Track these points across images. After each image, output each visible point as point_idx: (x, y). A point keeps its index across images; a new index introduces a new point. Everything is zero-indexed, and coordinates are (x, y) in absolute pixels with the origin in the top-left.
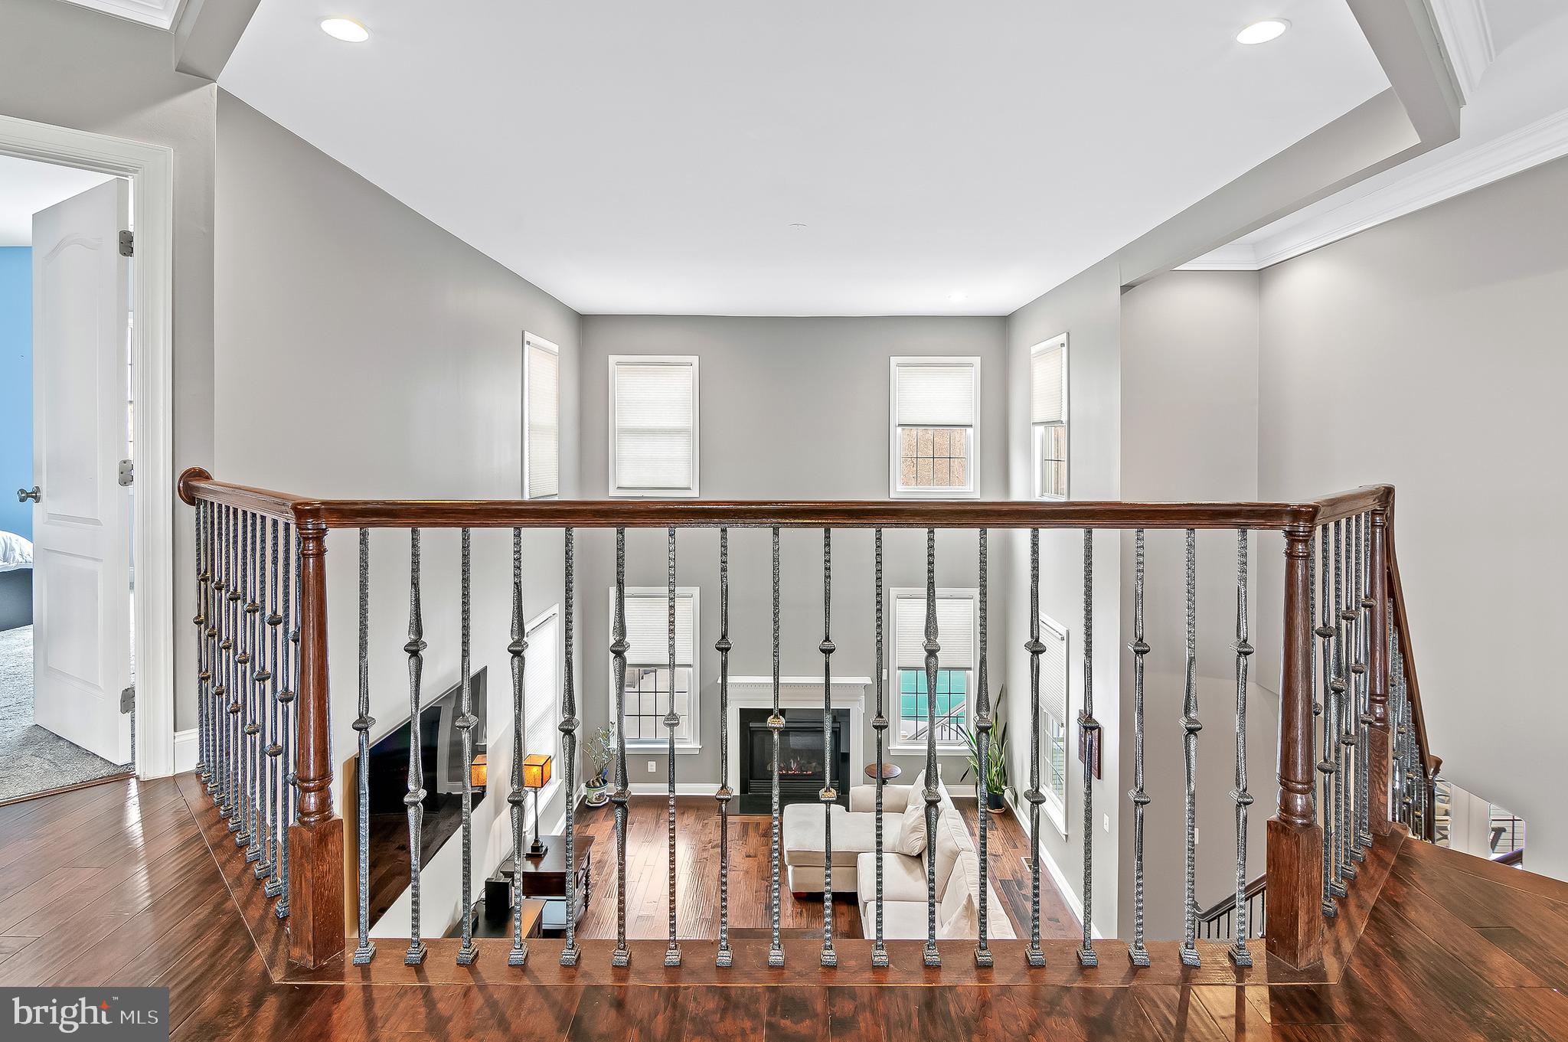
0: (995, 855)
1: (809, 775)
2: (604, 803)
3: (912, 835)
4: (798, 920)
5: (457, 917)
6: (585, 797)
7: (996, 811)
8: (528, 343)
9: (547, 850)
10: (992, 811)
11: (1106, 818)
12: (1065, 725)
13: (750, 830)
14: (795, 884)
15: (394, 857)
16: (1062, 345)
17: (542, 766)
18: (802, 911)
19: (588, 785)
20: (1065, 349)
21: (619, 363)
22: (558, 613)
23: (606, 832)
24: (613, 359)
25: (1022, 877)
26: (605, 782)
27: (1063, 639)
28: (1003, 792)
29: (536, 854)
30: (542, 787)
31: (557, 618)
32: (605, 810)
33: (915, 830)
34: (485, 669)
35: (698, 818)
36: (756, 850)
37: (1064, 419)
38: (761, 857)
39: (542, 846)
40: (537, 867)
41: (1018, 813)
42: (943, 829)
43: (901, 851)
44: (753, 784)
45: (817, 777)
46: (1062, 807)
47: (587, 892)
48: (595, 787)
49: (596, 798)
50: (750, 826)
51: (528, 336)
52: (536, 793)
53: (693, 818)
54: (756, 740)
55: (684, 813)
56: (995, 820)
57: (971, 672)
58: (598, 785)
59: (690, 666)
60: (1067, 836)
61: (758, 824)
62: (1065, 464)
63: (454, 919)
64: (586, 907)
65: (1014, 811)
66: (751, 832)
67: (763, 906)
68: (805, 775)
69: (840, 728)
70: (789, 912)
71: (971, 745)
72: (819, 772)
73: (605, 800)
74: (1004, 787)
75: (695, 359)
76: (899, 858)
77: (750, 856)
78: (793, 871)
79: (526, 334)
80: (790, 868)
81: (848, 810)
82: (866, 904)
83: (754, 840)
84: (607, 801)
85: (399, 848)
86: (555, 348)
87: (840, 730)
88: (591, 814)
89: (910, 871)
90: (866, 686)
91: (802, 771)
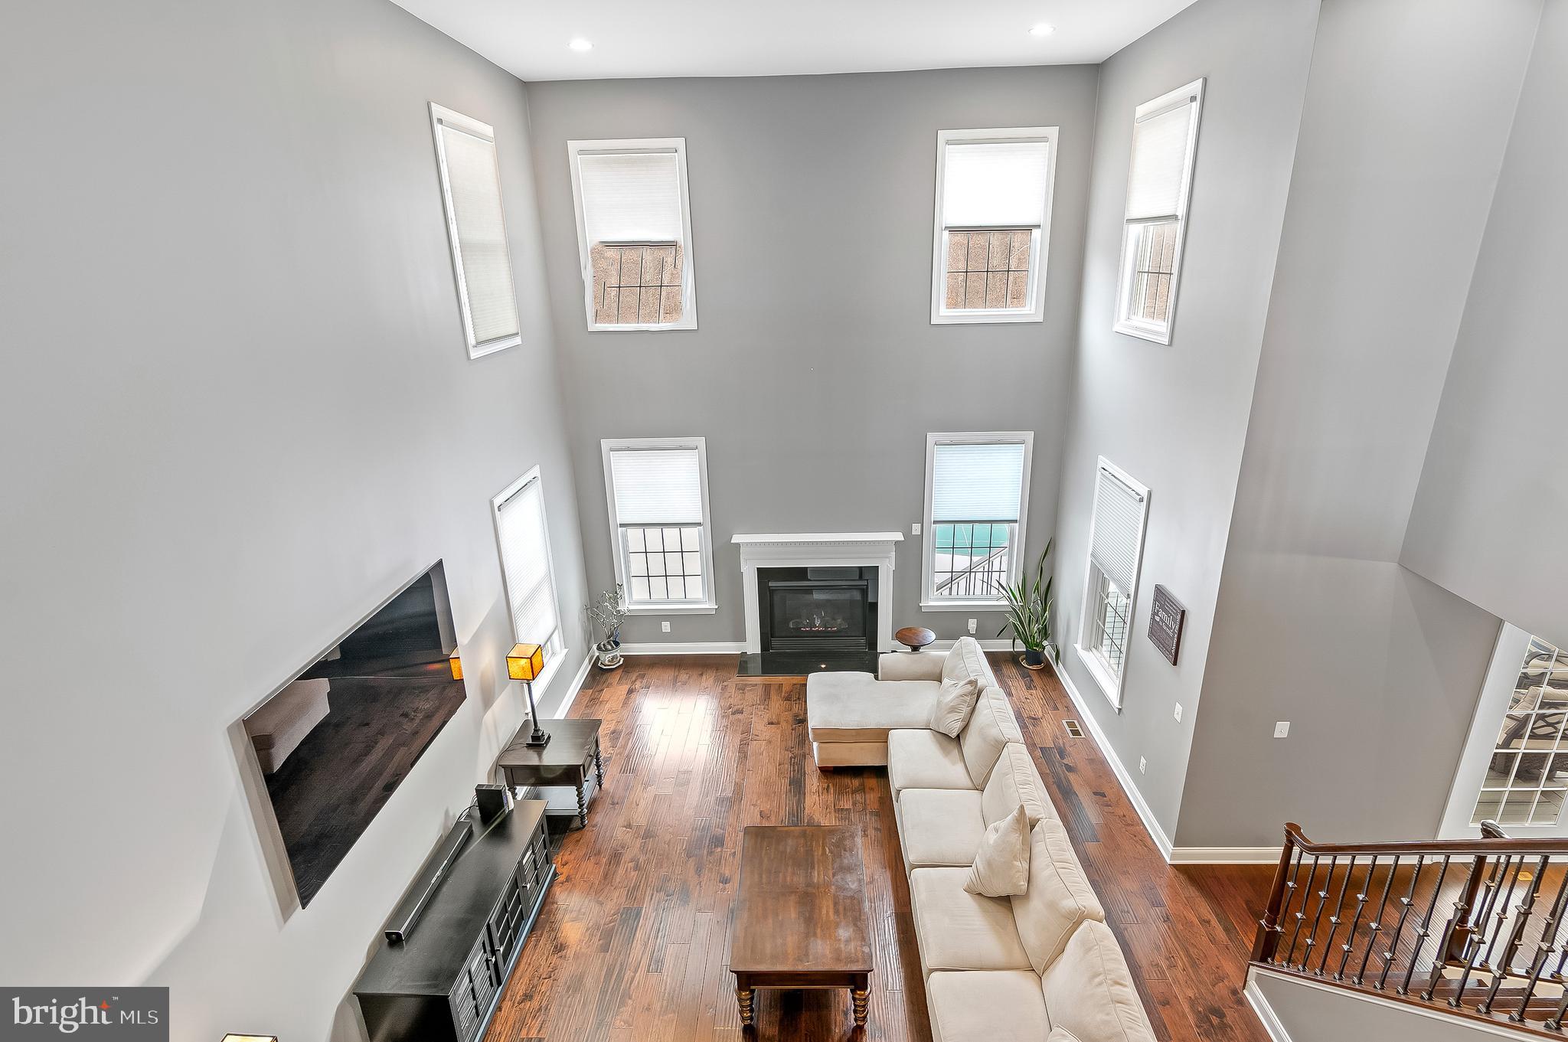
0: (1034, 719)
1: (835, 632)
2: (618, 665)
3: (949, 715)
4: (824, 797)
5: (450, 825)
6: (598, 658)
7: (1035, 667)
8: (440, 121)
9: (549, 737)
10: (1030, 667)
11: (1179, 708)
12: (1132, 598)
13: (772, 692)
14: (820, 760)
15: (398, 725)
16: (1193, 99)
17: (531, 658)
18: (828, 786)
19: (599, 648)
20: (1195, 106)
21: (582, 152)
22: (539, 475)
23: (621, 698)
24: (573, 146)
25: (1064, 744)
26: (617, 644)
27: (1141, 500)
28: (1044, 649)
29: (538, 743)
30: (534, 679)
31: (539, 482)
32: (620, 671)
33: (953, 710)
34: (440, 564)
35: (717, 680)
36: (778, 715)
37: (1181, 212)
38: (784, 724)
39: (543, 735)
40: (540, 756)
41: (1060, 671)
42: (985, 712)
43: (937, 730)
44: (775, 642)
45: (843, 634)
46: (1118, 682)
47: (599, 772)
48: (607, 650)
49: (609, 661)
50: (772, 688)
51: (437, 110)
52: (529, 685)
53: (711, 680)
54: (777, 598)
55: (702, 675)
56: (1034, 679)
57: (1017, 525)
58: (610, 647)
59: (699, 524)
60: (1120, 710)
61: (781, 686)
62: (1174, 278)
63: (445, 827)
64: (600, 786)
65: (1055, 667)
66: (774, 696)
67: (787, 781)
68: (829, 632)
69: (867, 585)
70: (814, 788)
71: (1011, 600)
72: (845, 629)
73: (619, 662)
74: (1045, 643)
75: (680, 143)
76: (934, 735)
77: (772, 723)
78: (819, 748)
79: (434, 106)
80: (815, 745)
81: (876, 678)
82: (899, 791)
83: (777, 704)
84: (621, 662)
85: (402, 715)
86: (489, 130)
87: (867, 588)
88: (604, 677)
89: (946, 752)
90: (896, 542)
91: (827, 628)
